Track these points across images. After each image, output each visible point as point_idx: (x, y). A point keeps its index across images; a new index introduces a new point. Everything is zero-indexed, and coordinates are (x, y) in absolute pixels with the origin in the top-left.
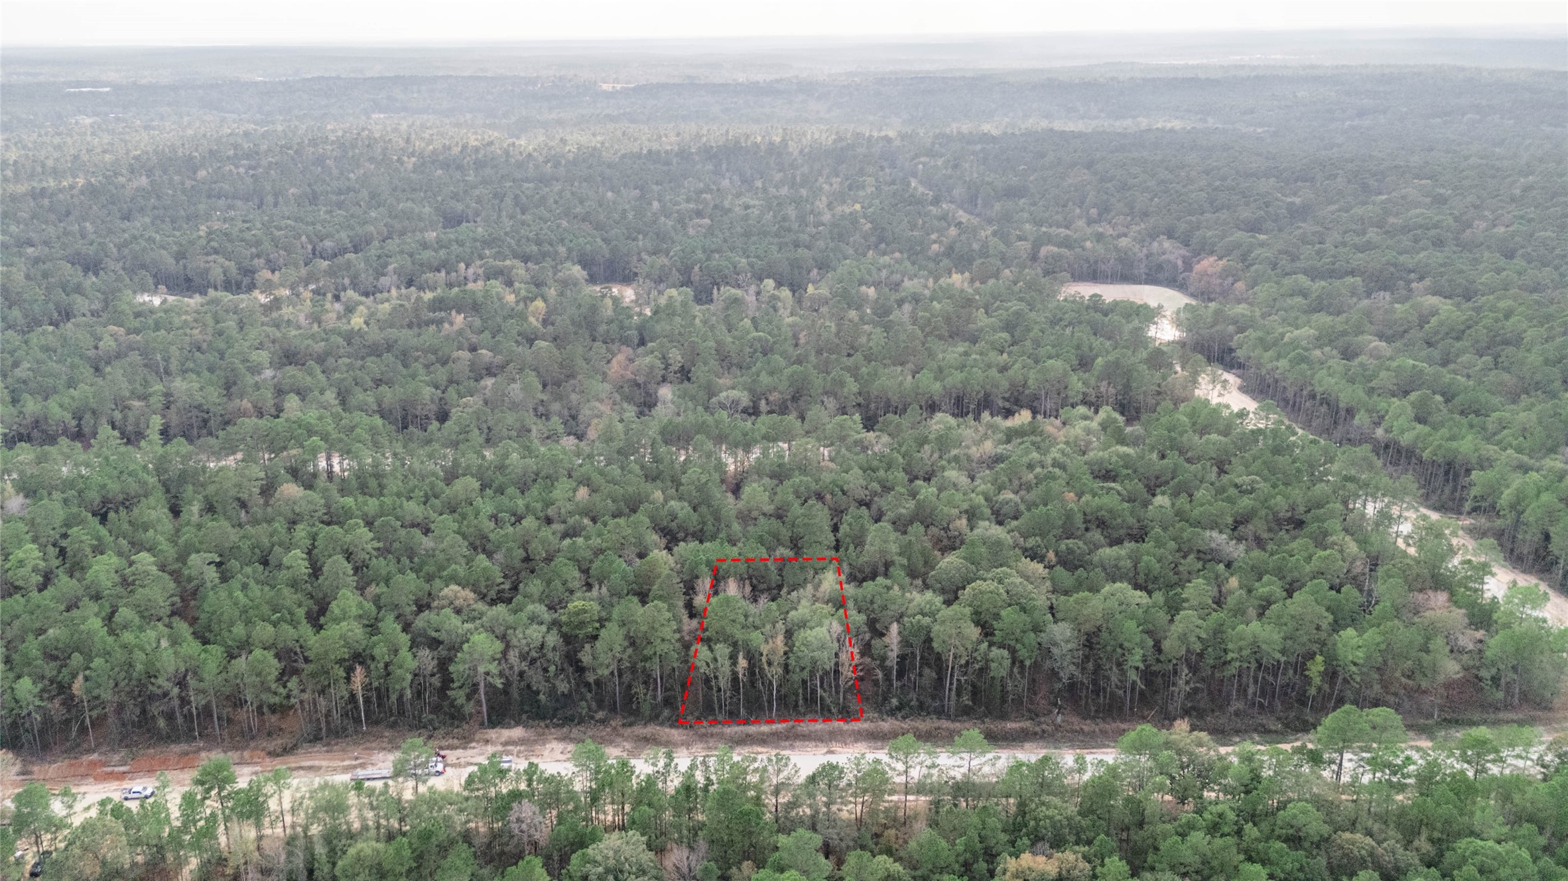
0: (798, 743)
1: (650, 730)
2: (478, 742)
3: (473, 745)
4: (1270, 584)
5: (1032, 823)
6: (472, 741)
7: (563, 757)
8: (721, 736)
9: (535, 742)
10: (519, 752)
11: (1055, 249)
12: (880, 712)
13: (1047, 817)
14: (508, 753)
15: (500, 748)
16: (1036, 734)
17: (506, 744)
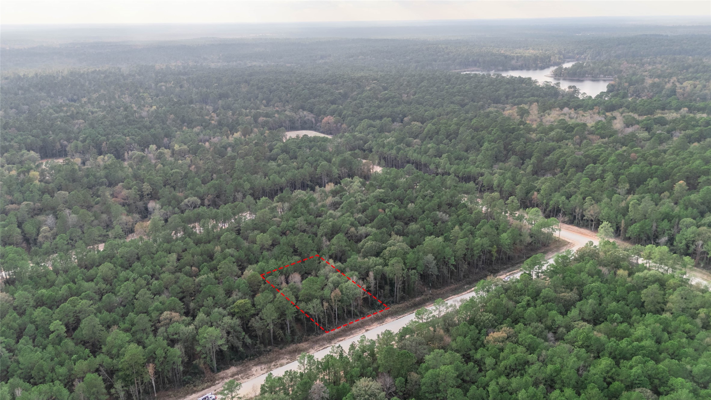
0: (353, 332)
1: (293, 347)
2: (218, 380)
3: (217, 382)
4: (467, 226)
5: (482, 323)
6: (216, 380)
7: (263, 372)
8: (324, 339)
9: (245, 370)
10: (242, 377)
11: (265, 119)
12: (374, 309)
13: (486, 320)
14: (237, 379)
15: (231, 379)
16: (428, 299)
17: (232, 376)
